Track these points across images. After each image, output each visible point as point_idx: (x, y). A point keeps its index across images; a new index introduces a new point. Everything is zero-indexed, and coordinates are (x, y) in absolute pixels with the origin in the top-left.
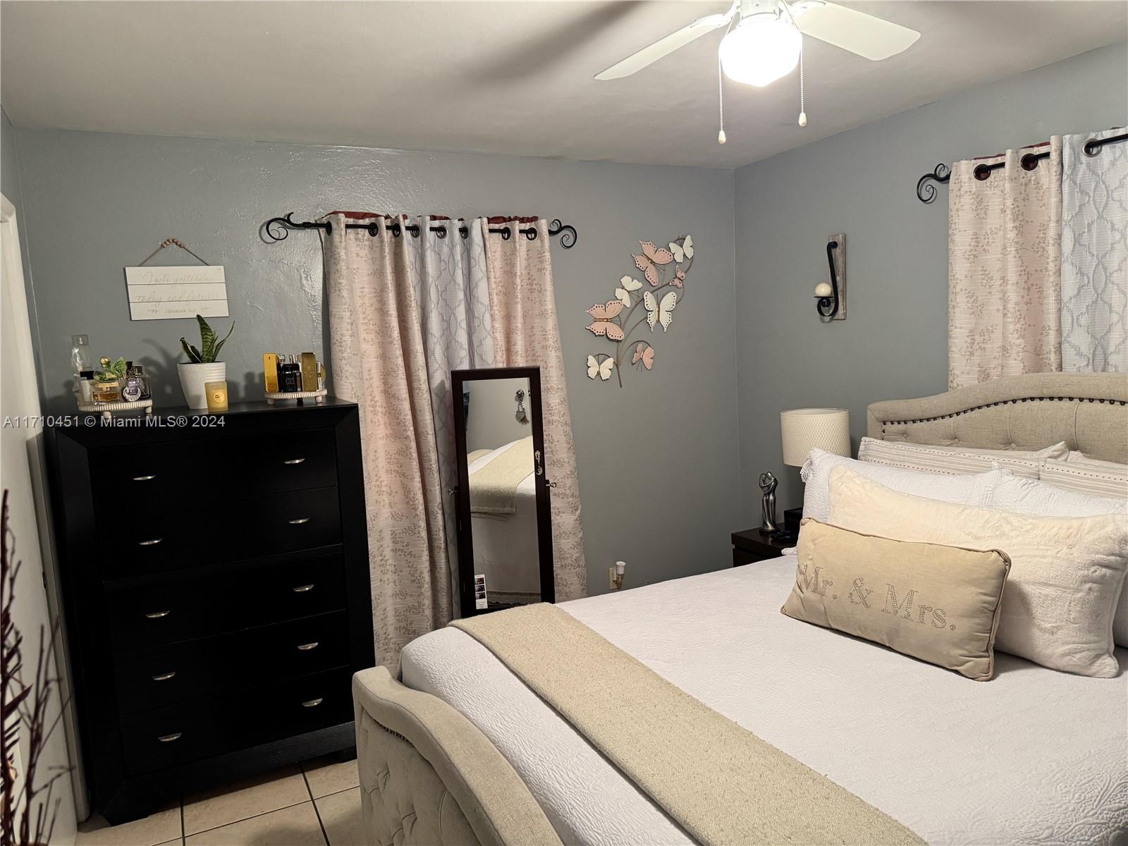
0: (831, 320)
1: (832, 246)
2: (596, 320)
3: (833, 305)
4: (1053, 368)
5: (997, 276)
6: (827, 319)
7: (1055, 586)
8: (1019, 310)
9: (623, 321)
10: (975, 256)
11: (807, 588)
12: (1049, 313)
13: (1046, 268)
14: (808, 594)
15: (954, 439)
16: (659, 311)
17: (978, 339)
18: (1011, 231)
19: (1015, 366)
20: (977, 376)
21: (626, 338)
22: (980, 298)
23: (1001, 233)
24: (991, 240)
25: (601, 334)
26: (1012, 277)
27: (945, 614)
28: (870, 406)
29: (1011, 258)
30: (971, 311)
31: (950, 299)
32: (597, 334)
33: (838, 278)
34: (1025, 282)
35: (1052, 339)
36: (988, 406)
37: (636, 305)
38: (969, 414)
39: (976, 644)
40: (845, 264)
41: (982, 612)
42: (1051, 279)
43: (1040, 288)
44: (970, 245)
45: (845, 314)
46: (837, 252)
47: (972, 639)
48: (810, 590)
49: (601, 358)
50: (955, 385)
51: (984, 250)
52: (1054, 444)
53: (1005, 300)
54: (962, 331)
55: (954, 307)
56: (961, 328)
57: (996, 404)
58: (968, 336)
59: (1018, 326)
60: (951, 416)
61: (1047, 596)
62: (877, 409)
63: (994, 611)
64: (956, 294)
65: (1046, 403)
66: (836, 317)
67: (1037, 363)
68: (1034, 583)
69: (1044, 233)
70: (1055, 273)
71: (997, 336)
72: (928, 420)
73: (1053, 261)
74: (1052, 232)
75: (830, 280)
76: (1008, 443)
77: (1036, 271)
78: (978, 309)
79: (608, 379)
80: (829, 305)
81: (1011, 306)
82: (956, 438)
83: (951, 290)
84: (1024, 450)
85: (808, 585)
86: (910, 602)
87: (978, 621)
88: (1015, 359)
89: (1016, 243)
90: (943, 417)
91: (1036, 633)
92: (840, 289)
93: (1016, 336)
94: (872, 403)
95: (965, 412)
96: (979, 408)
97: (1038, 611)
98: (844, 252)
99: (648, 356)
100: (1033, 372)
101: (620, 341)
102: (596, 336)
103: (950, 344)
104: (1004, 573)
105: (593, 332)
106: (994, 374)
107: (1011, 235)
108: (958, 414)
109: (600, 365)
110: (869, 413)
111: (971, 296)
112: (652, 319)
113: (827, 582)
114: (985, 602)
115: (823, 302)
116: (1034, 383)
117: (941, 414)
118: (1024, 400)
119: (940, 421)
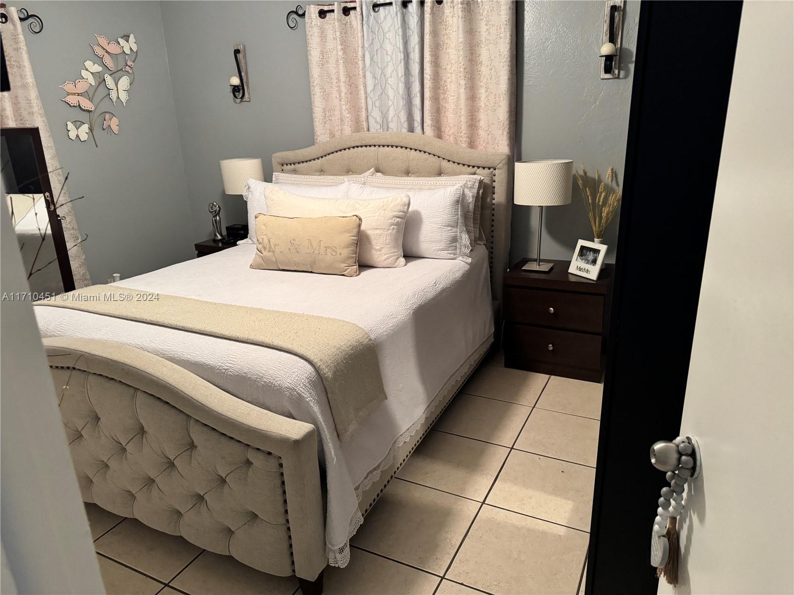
0: (241, 101)
1: (237, 52)
2: (68, 94)
3: (241, 92)
4: (365, 130)
5: (334, 77)
6: (238, 100)
7: (380, 229)
8: (347, 97)
9: (91, 96)
10: (323, 65)
11: (265, 250)
12: (361, 99)
13: (359, 74)
14: (266, 253)
15: (322, 172)
16: (117, 90)
17: (327, 113)
18: (340, 51)
19: (348, 130)
20: (329, 136)
21: (95, 109)
22: (327, 90)
23: (335, 52)
24: (330, 56)
25: (75, 105)
26: (342, 78)
27: (336, 248)
28: (274, 155)
29: (341, 66)
30: (323, 97)
31: (311, 90)
32: (72, 105)
33: (243, 74)
34: (349, 81)
35: (364, 114)
36: (337, 152)
37: (99, 84)
38: (328, 157)
39: (351, 260)
40: (246, 64)
41: (352, 245)
42: (361, 80)
43: (356, 85)
44: (319, 58)
45: (249, 98)
46: (240, 56)
47: (349, 258)
48: (266, 251)
49: (78, 124)
50: (318, 141)
51: (327, 61)
52: (369, 170)
53: (340, 92)
54: (319, 109)
55: (314, 94)
56: (318, 107)
57: (340, 150)
58: (323, 112)
59: (347, 106)
60: (318, 159)
61: (377, 234)
62: (278, 156)
63: (357, 244)
64: (314, 87)
65: (364, 148)
66: (244, 100)
67: (357, 128)
68: (371, 229)
69: (356, 54)
70: (363, 77)
71: (337, 113)
72: (306, 162)
73: (362, 70)
74: (360, 54)
75: (238, 75)
76: (348, 171)
77: (353, 75)
78: (326, 97)
79: (85, 141)
80: (239, 92)
81: (343, 95)
82: (322, 171)
83: (311, 84)
84: (356, 174)
85: (265, 248)
86: (320, 246)
87: (351, 249)
88: (347, 126)
89: (343, 58)
90: (314, 160)
91: (374, 252)
92: (244, 81)
93: (347, 112)
94: (274, 153)
95: (325, 156)
96: (332, 153)
97: (374, 242)
98: (245, 56)
99: (114, 123)
100: (357, 132)
101: (91, 111)
102: (71, 106)
103: (314, 117)
104: (360, 225)
105: (68, 103)
106: (337, 134)
107: (340, 53)
108: (322, 157)
109: (77, 129)
110: (273, 159)
111: (322, 88)
112: (113, 95)
113: (275, 245)
114: (353, 240)
115: (236, 89)
116: (358, 138)
117: (313, 158)
118: (354, 147)
119: (313, 162)
